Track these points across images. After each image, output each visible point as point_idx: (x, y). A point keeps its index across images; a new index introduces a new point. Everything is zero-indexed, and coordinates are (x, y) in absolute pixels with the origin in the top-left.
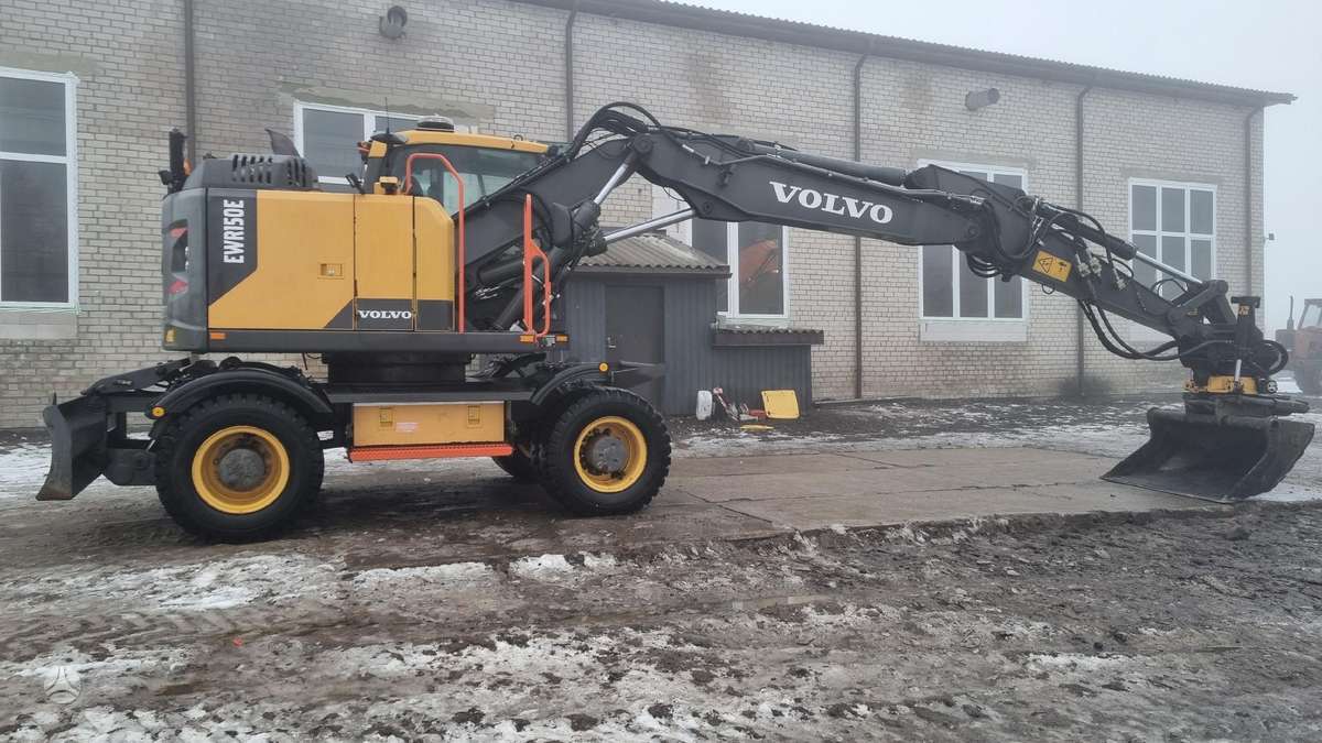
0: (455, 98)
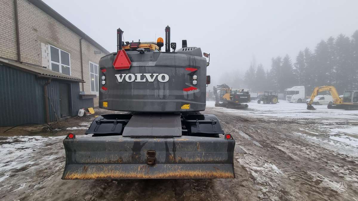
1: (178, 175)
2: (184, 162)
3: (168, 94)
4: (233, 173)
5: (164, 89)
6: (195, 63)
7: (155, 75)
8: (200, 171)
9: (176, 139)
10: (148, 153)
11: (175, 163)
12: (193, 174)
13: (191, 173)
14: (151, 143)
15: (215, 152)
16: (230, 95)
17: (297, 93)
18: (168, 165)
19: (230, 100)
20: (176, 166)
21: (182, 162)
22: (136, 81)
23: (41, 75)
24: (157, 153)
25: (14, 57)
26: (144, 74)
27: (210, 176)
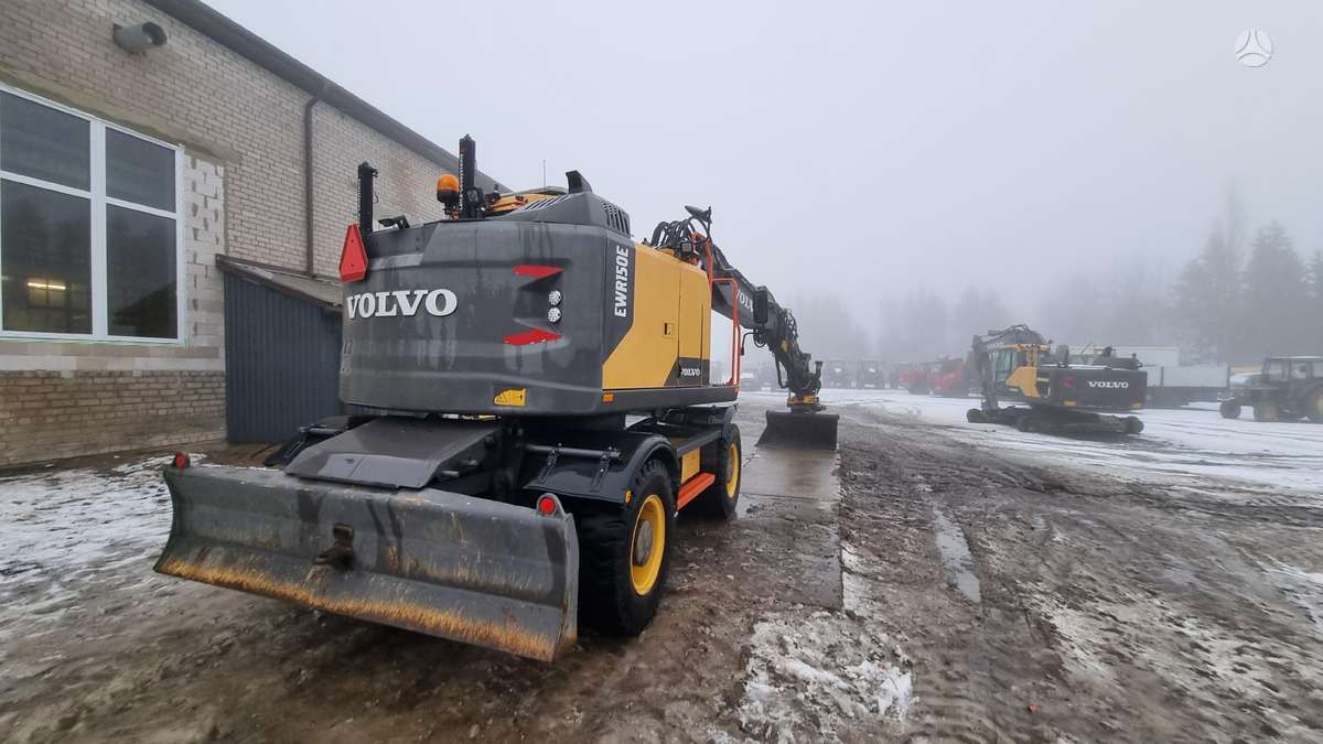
0: (201, 135)
1: (394, 615)
2: (424, 578)
3: (453, 354)
4: (553, 643)
5: (444, 339)
6: (551, 246)
7: (419, 293)
8: (459, 613)
9: (403, 498)
10: (336, 531)
11: (400, 574)
12: (434, 618)
13: (430, 615)
14: (335, 499)
15: (513, 558)
16: (1040, 374)
18: (382, 578)
19: (1037, 395)
20: (400, 585)
21: (418, 576)
22: (377, 315)
23: (333, 309)
24: (358, 536)
25: (297, 262)
26: (394, 293)
27: (480, 638)
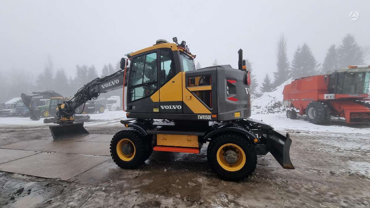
17: (115, 102)
